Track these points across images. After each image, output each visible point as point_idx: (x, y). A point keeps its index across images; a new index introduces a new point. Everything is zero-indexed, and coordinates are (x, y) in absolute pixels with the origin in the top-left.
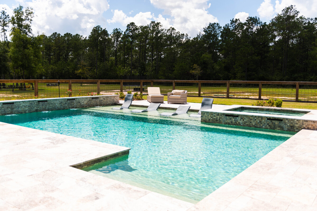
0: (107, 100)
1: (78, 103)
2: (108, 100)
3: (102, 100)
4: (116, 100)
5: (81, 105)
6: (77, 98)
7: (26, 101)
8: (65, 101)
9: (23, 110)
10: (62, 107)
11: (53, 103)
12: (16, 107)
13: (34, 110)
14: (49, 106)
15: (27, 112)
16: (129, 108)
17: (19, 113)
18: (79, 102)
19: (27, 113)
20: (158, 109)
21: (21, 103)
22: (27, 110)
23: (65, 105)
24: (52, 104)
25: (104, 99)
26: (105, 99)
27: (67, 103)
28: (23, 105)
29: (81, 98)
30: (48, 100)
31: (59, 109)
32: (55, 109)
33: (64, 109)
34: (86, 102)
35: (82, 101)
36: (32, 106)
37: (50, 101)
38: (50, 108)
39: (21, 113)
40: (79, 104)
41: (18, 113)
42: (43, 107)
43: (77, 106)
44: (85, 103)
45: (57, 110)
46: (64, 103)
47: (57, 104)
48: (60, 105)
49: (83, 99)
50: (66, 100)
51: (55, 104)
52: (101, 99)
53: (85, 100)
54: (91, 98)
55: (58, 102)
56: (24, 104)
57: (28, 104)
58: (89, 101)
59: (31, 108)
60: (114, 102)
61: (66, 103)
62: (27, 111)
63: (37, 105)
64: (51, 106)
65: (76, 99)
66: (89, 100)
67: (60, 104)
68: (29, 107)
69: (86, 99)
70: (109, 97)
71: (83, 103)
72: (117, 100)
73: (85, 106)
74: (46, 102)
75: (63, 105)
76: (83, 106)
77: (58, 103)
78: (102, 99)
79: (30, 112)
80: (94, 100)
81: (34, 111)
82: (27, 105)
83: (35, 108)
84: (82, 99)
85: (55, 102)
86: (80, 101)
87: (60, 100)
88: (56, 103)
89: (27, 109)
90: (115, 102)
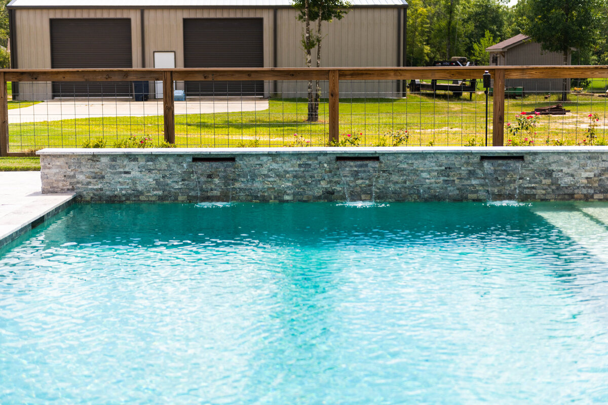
1: (540, 174)
5: (559, 188)
7: (284, 154)
8: (468, 163)
9: (269, 188)
10: (452, 191)
11: (404, 170)
12: (245, 176)
13: (318, 192)
14: (388, 181)
15: (287, 198)
17: (256, 198)
18: (549, 174)
19: (287, 201)
21: (265, 159)
22: (288, 192)
24: (401, 171)
27: (480, 172)
28: (270, 170)
30: (383, 154)
31: (435, 199)
32: (415, 196)
33: (460, 199)
34: (590, 174)
35: (565, 169)
36: (310, 173)
37: (390, 158)
38: (392, 187)
39: (264, 200)
40: (548, 181)
41: (249, 198)
42: (359, 182)
43: (533, 188)
44: (585, 181)
45: (427, 201)
46: (463, 173)
47: (424, 175)
48: (442, 178)
49: (571, 158)
50: (476, 160)
51: (415, 172)
53: (583, 167)
55: (429, 163)
56: (275, 166)
57: (293, 166)
59: (306, 183)
61: (472, 174)
62: (288, 195)
63: (330, 172)
64: (397, 183)
65: (529, 158)
67: (440, 173)
68: (295, 177)
71: (567, 180)
73: (584, 191)
74: (371, 164)
75: (457, 181)
76: (568, 191)
77: (429, 172)
79: (299, 197)
81: (319, 198)
82: (286, 172)
83: (323, 184)
84: (564, 158)
85: (418, 164)
86: (554, 167)
87: (442, 159)
88: (422, 171)
89: (289, 184)
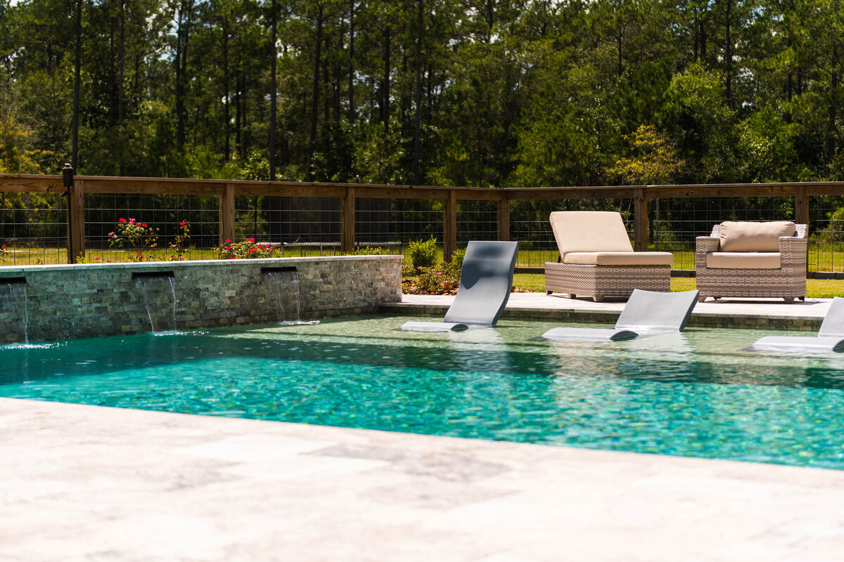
0: (341, 286)
1: (188, 295)
2: (343, 281)
3: (313, 286)
4: (382, 284)
5: (206, 311)
6: (184, 268)
8: (119, 283)
10: (105, 321)
11: (54, 294)
14: (36, 313)
16: (494, 324)
18: (196, 293)
20: (686, 328)
23: (121, 310)
24: (49, 297)
25: (323, 276)
26: (331, 278)
27: (130, 293)
29: (205, 267)
30: (30, 273)
31: (89, 333)
32: (66, 332)
33: (114, 332)
34: (232, 293)
35: (210, 286)
37: (38, 278)
38: (41, 321)
40: (195, 304)
42: (4, 315)
43: (184, 312)
44: (228, 302)
45: (79, 337)
46: (116, 297)
47: (76, 301)
48: (95, 305)
49: (215, 272)
50: (128, 278)
51: (66, 298)
52: (310, 277)
53: (225, 283)
54: (258, 271)
55: (83, 287)
58: (248, 286)
60: (372, 300)
61: (124, 296)
64: (47, 314)
65: (178, 274)
66: (244, 280)
67: (94, 298)
69: (232, 272)
70: (348, 268)
71: (213, 300)
72: (387, 285)
73: (228, 314)
75: (110, 308)
76: (214, 315)
77: (81, 296)
78: (315, 276)
80: (274, 279)
84: (210, 273)
85: (69, 287)
86: (201, 286)
87: (94, 277)
88: (74, 296)
90: (379, 295)
